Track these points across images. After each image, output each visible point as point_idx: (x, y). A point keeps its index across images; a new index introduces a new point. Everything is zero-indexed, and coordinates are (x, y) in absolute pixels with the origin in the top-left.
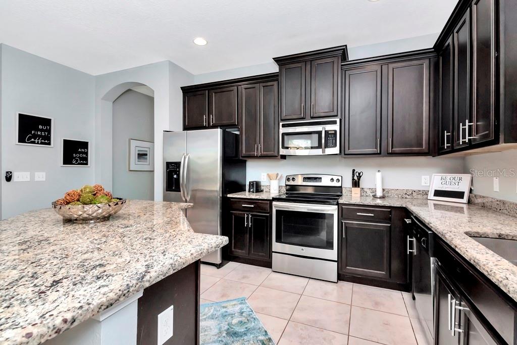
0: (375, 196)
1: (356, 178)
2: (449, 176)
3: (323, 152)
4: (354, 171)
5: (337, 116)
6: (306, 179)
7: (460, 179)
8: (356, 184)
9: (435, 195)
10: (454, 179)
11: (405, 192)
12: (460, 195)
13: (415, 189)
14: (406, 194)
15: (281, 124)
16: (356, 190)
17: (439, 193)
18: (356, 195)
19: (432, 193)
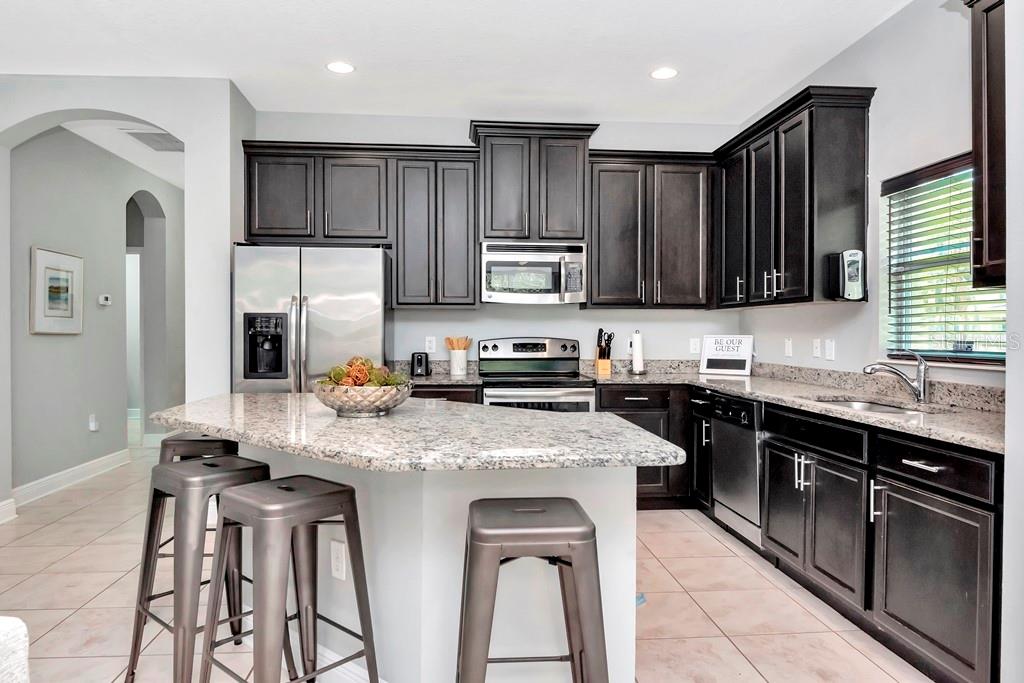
0: (631, 372)
1: (603, 344)
2: (726, 338)
3: (562, 299)
4: (601, 331)
5: (583, 238)
6: (518, 347)
7: (740, 342)
8: (604, 353)
9: (708, 367)
10: (732, 342)
11: (669, 363)
12: (739, 364)
13: (682, 359)
14: (671, 367)
15: (484, 245)
16: (604, 364)
17: (713, 364)
18: (604, 372)
19: (704, 364)
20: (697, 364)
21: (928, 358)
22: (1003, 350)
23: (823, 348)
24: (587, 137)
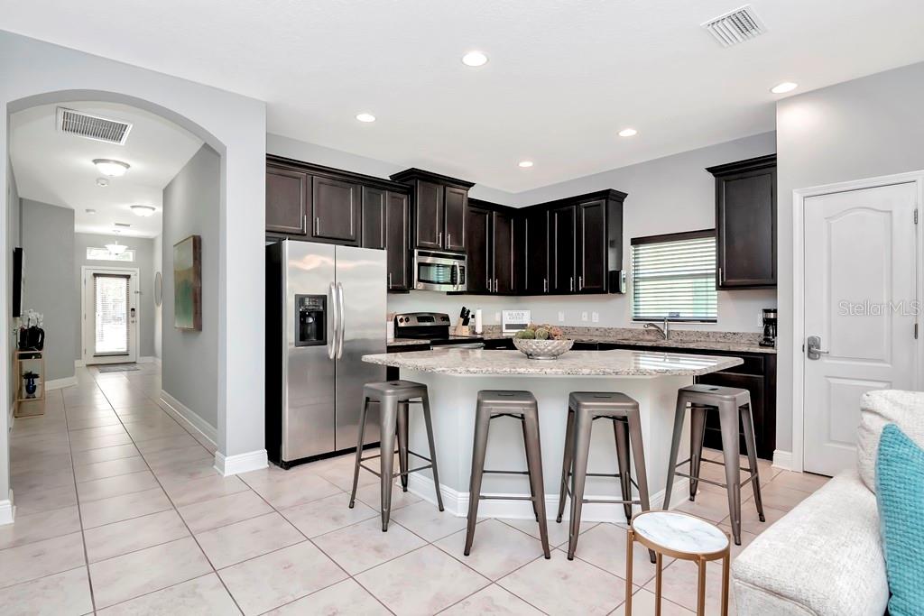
2: (514, 312)
3: (458, 288)
5: (465, 252)
6: (420, 319)
7: (523, 315)
8: (466, 322)
9: (506, 329)
10: (519, 314)
14: (489, 329)
16: (466, 328)
17: (509, 327)
18: (465, 332)
19: (504, 327)
20: (501, 327)
21: (669, 320)
22: (715, 315)
23: (590, 317)
24: (467, 190)
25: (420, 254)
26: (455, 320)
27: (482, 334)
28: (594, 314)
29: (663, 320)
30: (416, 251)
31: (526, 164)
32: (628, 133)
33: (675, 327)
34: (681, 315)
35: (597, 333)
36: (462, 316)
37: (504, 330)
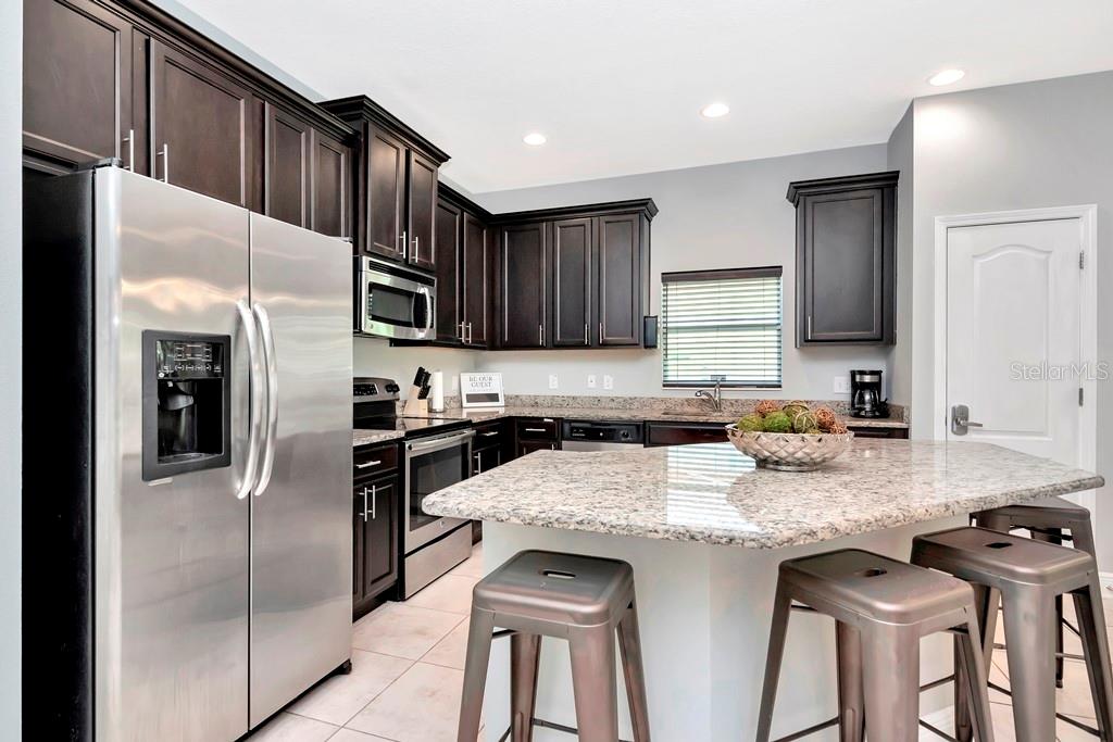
2: (478, 376)
4: (421, 370)
7: (491, 379)
8: (424, 392)
9: (468, 402)
10: (484, 379)
16: (424, 404)
17: (470, 398)
18: (422, 410)
19: (464, 398)
20: (460, 400)
22: (777, 378)
23: (600, 382)
24: (439, 166)
25: (373, 266)
26: (408, 389)
27: (444, 412)
28: (606, 378)
29: (713, 386)
30: (366, 260)
31: (535, 139)
32: (717, 110)
33: (728, 395)
34: (728, 378)
35: (613, 405)
36: (417, 383)
37: (465, 404)
